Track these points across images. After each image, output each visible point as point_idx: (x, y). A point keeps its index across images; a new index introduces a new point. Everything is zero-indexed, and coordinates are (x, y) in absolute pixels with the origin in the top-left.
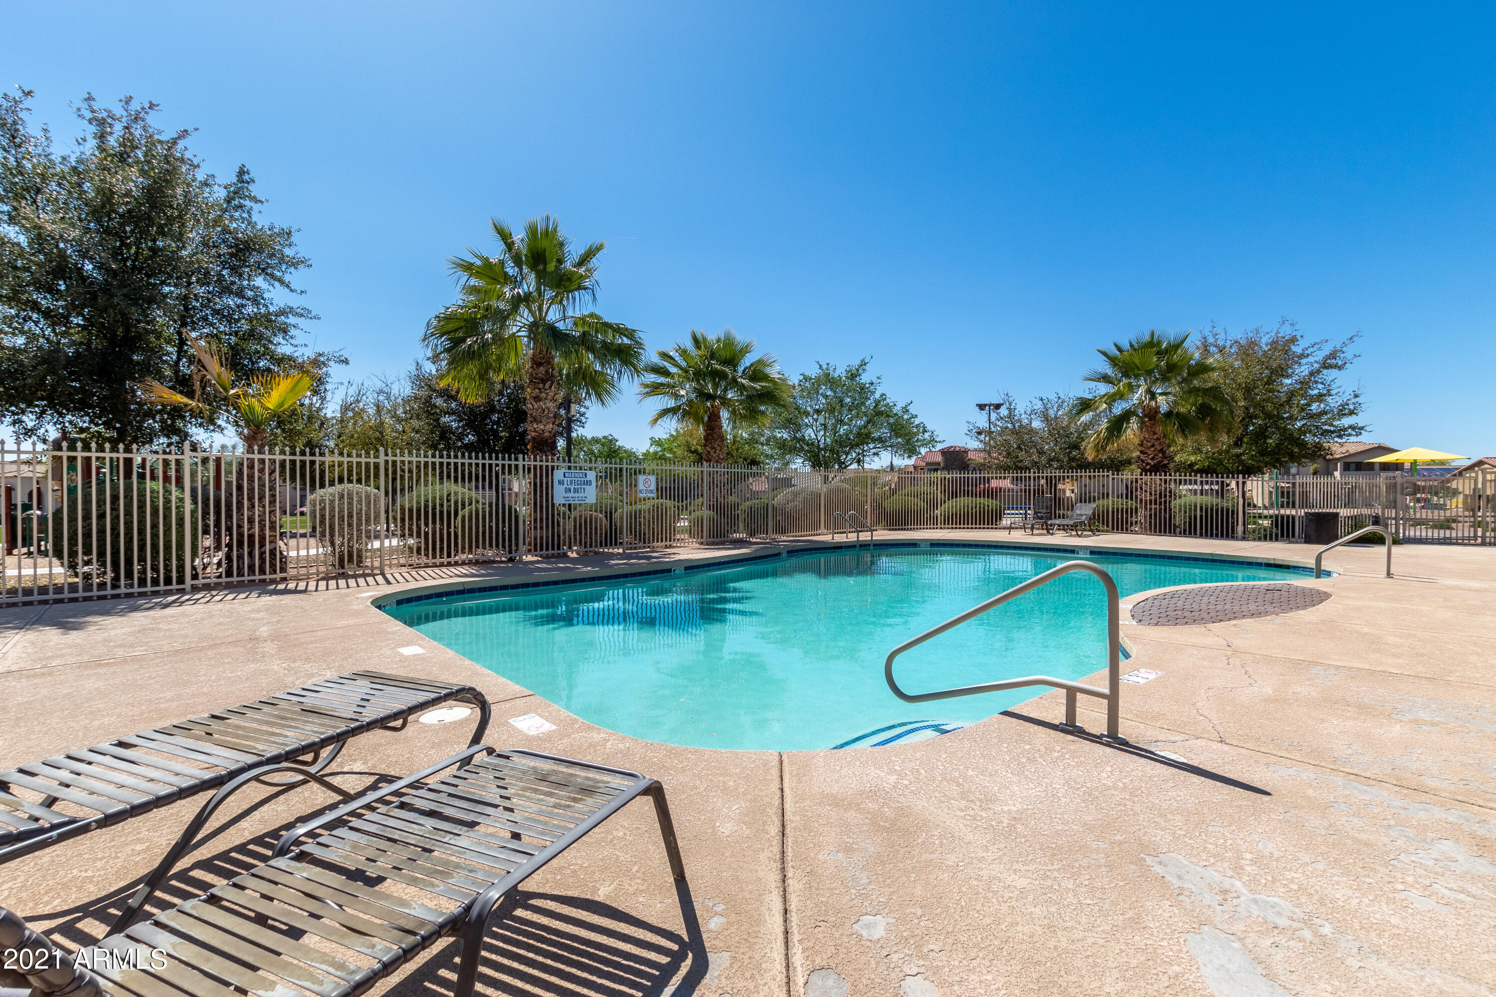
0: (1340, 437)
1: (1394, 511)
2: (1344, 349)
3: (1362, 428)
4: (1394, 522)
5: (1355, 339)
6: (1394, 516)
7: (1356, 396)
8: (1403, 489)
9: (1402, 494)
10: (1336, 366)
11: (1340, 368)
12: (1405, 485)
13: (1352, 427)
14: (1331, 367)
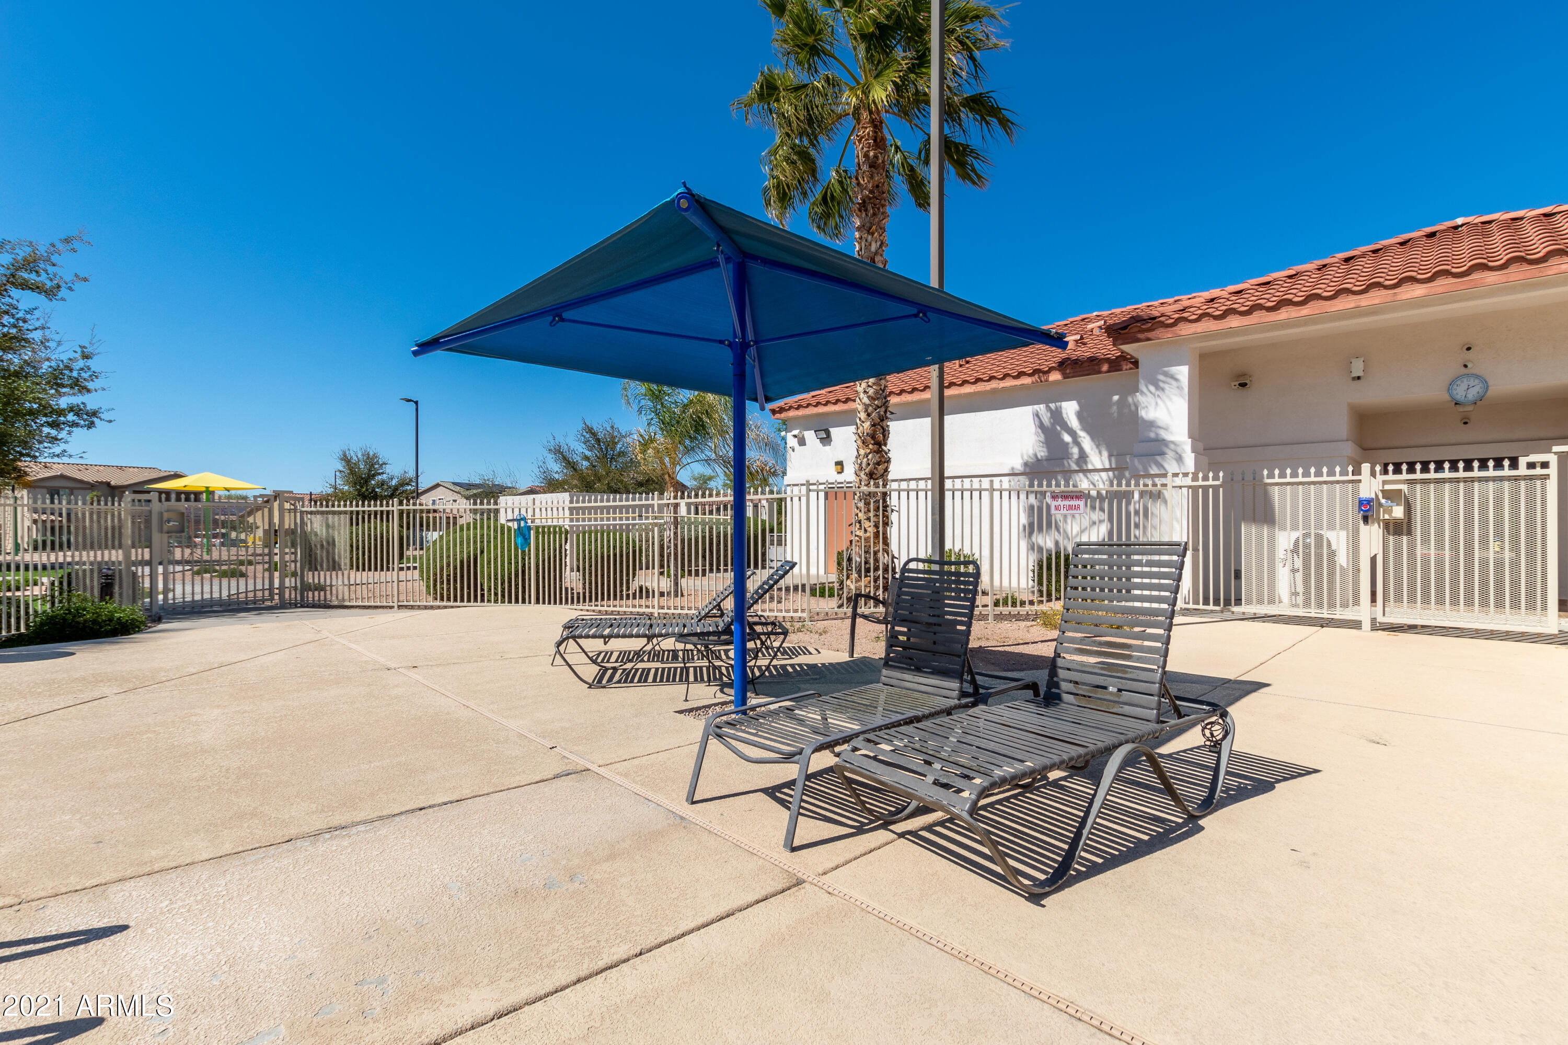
0: (55, 425)
1: (147, 551)
2: (54, 258)
3: (94, 414)
4: (147, 570)
5: (76, 244)
6: (147, 557)
7: (86, 357)
8: (161, 522)
9: (161, 531)
10: (37, 288)
11: (50, 293)
12: (166, 516)
13: (76, 410)
14: (25, 286)
